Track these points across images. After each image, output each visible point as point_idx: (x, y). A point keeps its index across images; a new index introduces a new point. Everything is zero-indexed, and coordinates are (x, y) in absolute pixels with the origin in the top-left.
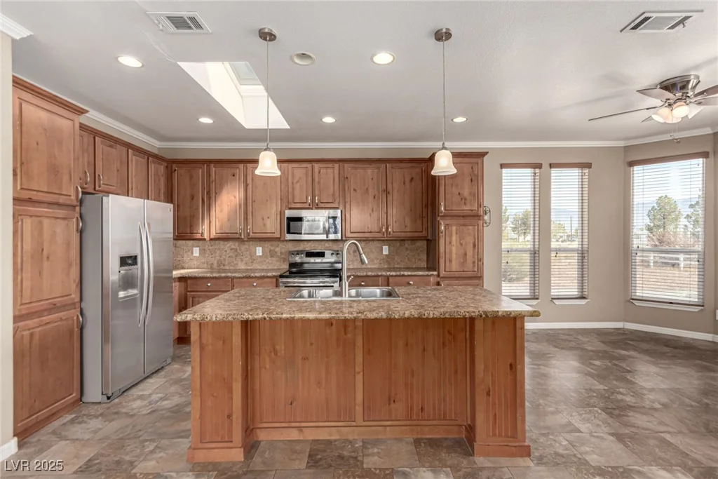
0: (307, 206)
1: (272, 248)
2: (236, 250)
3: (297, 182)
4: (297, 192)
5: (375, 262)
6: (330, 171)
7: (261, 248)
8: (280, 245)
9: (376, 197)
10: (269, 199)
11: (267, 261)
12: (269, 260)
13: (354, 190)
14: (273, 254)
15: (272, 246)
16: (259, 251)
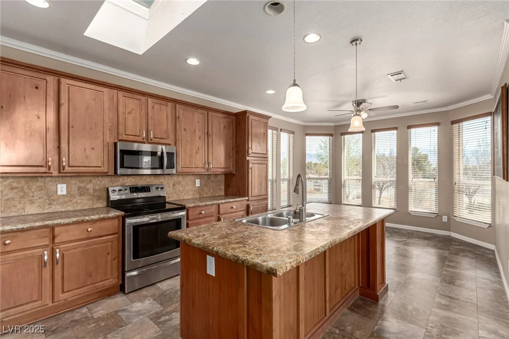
0: (140, 139)
1: (82, 185)
2: (22, 190)
3: (129, 113)
4: (130, 123)
5: (190, 193)
6: (164, 108)
7: (65, 186)
8: (93, 181)
9: (201, 138)
10: (93, 127)
11: (75, 200)
12: (78, 199)
13: (185, 129)
14: (82, 192)
15: (81, 182)
16: (62, 189)
